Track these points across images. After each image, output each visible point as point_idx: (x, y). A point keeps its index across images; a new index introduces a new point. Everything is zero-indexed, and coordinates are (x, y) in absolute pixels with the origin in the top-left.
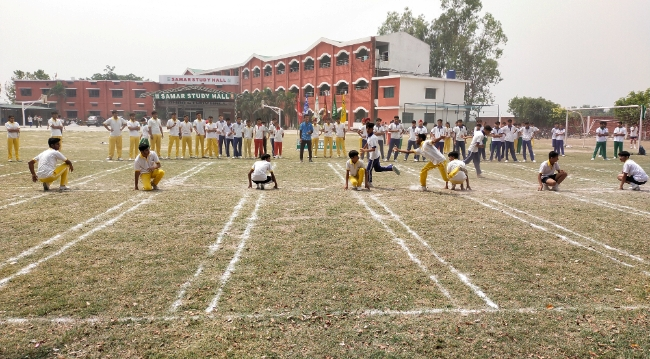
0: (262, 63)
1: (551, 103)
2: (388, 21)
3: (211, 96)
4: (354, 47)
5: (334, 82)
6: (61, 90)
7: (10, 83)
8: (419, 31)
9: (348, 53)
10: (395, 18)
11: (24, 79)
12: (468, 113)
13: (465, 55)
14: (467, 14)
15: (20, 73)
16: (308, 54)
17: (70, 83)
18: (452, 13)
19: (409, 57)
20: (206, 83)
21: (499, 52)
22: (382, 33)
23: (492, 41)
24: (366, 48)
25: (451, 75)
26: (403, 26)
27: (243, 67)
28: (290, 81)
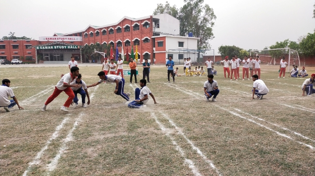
0: (94, 30)
1: (238, 48)
2: (158, 9)
3: (67, 47)
4: (142, 21)
5: (132, 39)
8: (174, 13)
9: (139, 24)
10: (161, 7)
12: (199, 54)
13: (197, 25)
14: (196, 5)
16: (118, 25)
18: (189, 4)
19: (169, 26)
20: (65, 40)
21: (213, 24)
22: (155, 14)
23: (209, 18)
24: (148, 21)
25: (190, 35)
26: (166, 11)
27: (84, 32)
28: (109, 39)
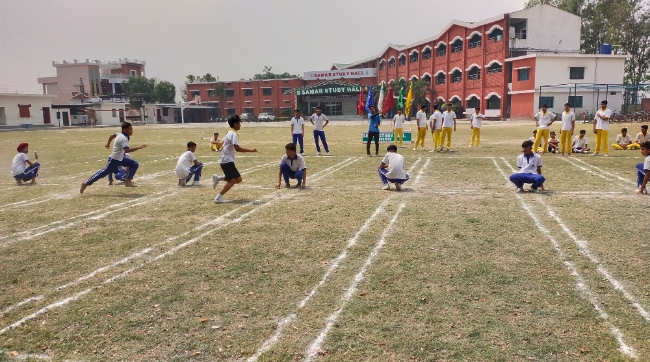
0: (398, 53)
3: (346, 90)
4: (486, 27)
6: (222, 91)
7: (185, 87)
9: (480, 34)
11: (195, 82)
15: (191, 78)
16: (441, 39)
17: (229, 84)
20: (346, 77)
24: (498, 27)
25: (604, 51)
27: (380, 59)
28: (420, 70)
